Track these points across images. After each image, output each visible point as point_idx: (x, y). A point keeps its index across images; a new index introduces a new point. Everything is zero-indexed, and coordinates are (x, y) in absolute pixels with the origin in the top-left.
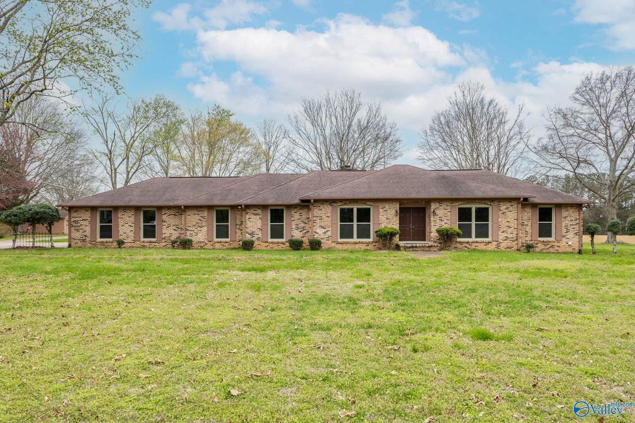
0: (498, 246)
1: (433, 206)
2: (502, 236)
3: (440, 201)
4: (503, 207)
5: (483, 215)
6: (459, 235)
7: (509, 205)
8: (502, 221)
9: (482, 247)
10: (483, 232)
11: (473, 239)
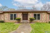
0: (42, 22)
1: (29, 13)
2: (43, 20)
3: (30, 12)
4: (43, 13)
5: (39, 15)
6: (34, 19)
7: (44, 13)
8: (43, 16)
9: (39, 22)
10: (39, 19)
11: (37, 20)
